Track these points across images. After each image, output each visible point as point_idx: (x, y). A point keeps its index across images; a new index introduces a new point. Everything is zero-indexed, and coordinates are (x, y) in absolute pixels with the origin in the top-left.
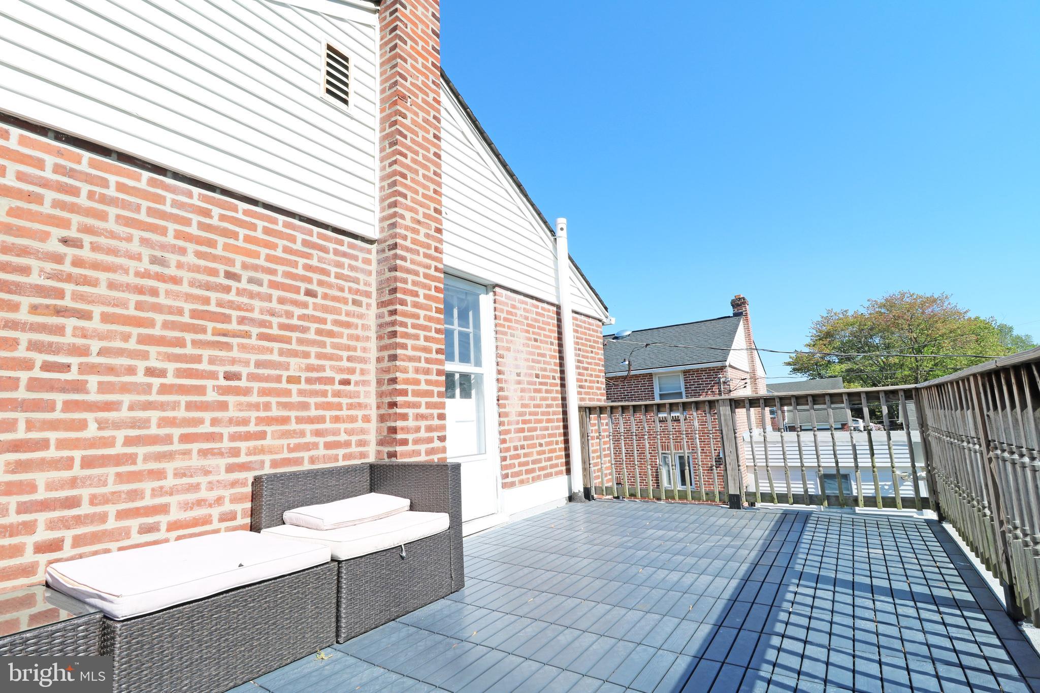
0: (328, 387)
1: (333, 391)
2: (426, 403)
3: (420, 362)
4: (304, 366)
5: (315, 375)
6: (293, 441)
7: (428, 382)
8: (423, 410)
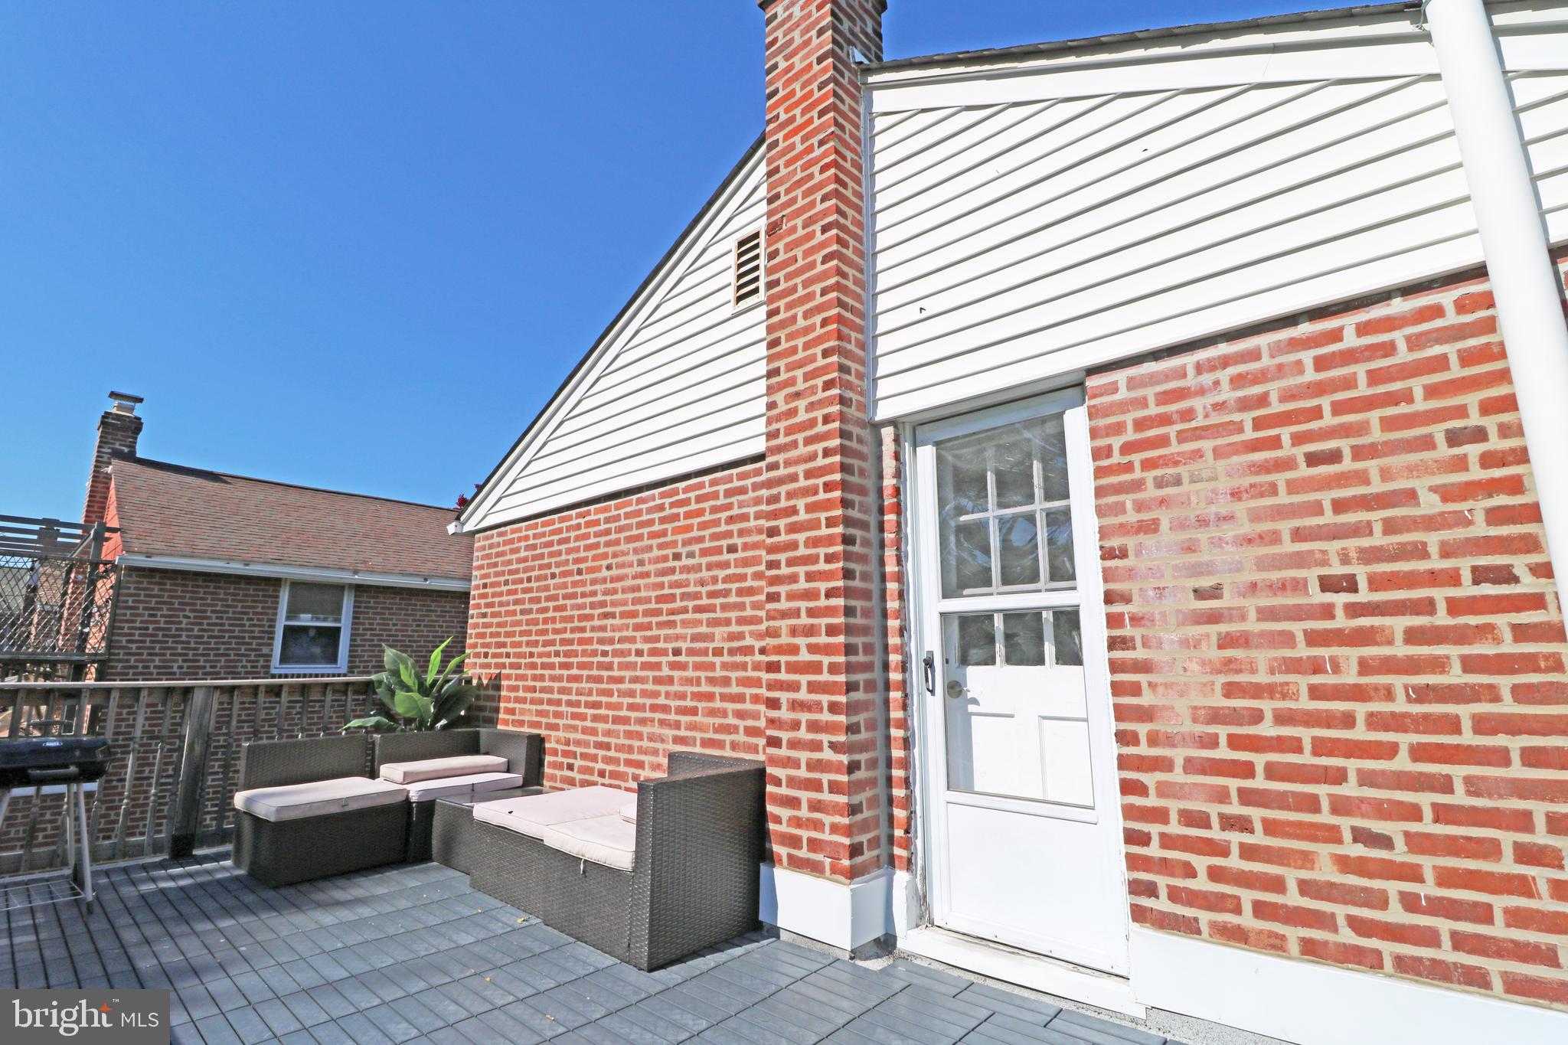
0: (748, 659)
1: (753, 663)
2: (809, 683)
3: (799, 616)
4: (725, 636)
5: (736, 644)
6: (718, 721)
7: (812, 649)
8: (803, 695)
